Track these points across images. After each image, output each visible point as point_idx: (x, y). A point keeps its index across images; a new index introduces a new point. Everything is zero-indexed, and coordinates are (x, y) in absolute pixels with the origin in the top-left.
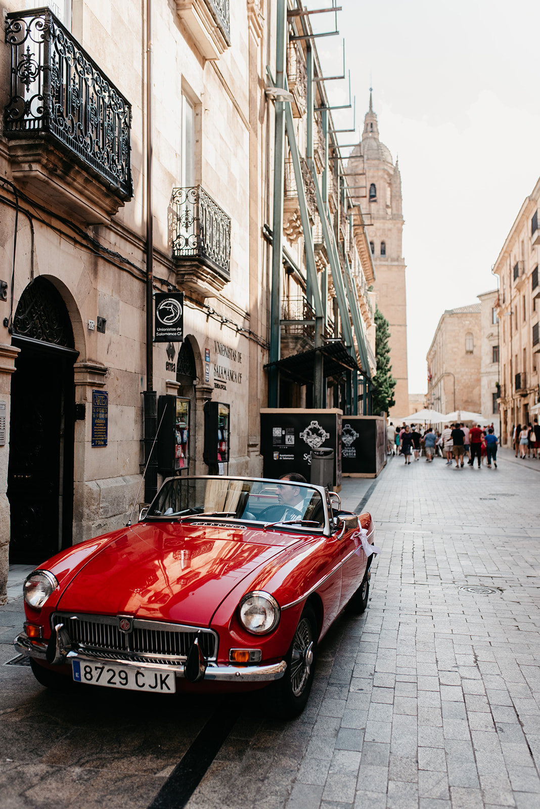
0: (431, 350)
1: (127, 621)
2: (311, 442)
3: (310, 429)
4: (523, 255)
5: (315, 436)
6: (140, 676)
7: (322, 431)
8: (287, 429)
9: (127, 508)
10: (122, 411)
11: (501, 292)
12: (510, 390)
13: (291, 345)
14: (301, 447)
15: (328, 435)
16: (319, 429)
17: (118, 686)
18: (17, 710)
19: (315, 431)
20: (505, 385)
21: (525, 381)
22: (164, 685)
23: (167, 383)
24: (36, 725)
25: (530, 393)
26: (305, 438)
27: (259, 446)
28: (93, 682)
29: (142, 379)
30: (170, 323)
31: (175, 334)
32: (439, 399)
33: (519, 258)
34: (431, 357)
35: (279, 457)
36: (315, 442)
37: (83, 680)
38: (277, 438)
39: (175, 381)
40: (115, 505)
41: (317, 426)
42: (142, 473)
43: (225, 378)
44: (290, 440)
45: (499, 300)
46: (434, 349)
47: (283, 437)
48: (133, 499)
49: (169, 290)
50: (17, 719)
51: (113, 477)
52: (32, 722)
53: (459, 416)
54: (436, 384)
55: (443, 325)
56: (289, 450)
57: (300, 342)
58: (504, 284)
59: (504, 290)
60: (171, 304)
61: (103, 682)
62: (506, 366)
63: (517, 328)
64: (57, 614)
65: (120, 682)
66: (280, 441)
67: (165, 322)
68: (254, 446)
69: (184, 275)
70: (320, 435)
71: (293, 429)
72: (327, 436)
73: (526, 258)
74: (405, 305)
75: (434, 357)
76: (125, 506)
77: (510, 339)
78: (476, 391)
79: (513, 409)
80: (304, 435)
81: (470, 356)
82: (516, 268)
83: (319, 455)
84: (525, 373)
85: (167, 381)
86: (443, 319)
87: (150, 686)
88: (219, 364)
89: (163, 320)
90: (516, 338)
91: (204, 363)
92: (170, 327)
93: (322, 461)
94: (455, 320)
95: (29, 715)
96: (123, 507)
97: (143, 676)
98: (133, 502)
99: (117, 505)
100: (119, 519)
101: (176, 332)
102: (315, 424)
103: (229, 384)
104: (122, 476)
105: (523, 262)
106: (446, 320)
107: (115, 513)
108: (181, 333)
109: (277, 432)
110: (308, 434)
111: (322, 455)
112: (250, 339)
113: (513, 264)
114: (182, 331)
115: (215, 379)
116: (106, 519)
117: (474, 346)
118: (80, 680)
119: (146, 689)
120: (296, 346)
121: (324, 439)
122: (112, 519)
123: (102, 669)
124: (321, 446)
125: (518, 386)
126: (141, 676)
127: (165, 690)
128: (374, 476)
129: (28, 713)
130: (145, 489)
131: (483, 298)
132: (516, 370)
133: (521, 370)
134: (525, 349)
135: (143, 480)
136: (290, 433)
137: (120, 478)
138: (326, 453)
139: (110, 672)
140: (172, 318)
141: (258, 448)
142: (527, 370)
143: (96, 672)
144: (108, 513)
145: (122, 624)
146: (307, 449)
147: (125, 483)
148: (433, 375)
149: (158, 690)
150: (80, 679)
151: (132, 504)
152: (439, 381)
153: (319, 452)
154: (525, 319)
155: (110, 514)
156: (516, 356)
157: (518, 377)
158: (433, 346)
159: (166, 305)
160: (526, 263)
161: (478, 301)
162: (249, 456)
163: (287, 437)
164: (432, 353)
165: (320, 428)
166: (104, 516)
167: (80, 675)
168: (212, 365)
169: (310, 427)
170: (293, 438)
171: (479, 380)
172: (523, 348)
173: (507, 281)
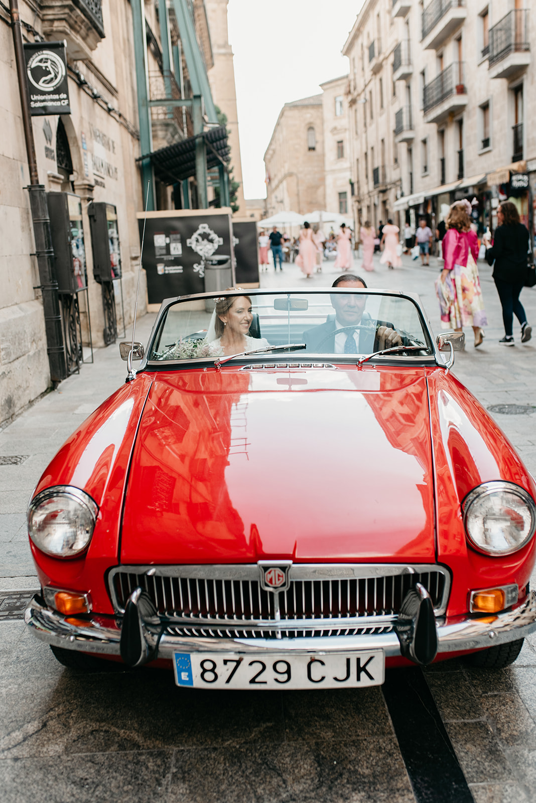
0: (268, 149)
1: (279, 571)
2: (201, 250)
3: (200, 235)
4: (379, 31)
5: (205, 242)
6: (315, 667)
7: (214, 236)
8: (171, 236)
9: (29, 346)
10: (6, 214)
11: (351, 77)
12: (367, 187)
13: (161, 134)
14: (189, 257)
15: (221, 240)
16: (209, 235)
17: (272, 686)
18: (45, 725)
19: (205, 236)
20: (358, 182)
21: (384, 176)
22: (363, 674)
23: (49, 176)
24: (100, 757)
25: (390, 189)
26: (193, 246)
27: (140, 259)
28: (220, 684)
29: (22, 169)
30: (49, 87)
31: (58, 104)
32: (282, 202)
33: (374, 36)
34: (268, 156)
35: (165, 270)
36: (205, 249)
37: (198, 683)
38: (161, 248)
39: (56, 173)
40: (17, 344)
41: (207, 230)
42: (37, 298)
43: (103, 173)
44: (176, 250)
45: (349, 86)
46: (273, 147)
47: (168, 246)
48: (35, 334)
49: (37, 41)
50: (57, 748)
51: (7, 307)
52: (89, 750)
53: (321, 216)
54: (277, 186)
55: (283, 119)
56: (176, 262)
57: (171, 129)
58: (354, 67)
59: (355, 74)
60: (47, 59)
61: (241, 682)
62: (360, 160)
63: (372, 117)
64: (121, 569)
65: (276, 680)
66: (164, 252)
67: (41, 86)
68: (135, 258)
69: (52, 21)
70: (211, 241)
71: (178, 236)
72: (219, 242)
73: (383, 35)
74: (236, 100)
75: (272, 156)
76: (27, 344)
77: (363, 129)
78: (320, 191)
79: (368, 207)
80: (191, 242)
81: (312, 153)
82: (371, 48)
83: (212, 265)
84: (384, 167)
85: (49, 172)
86: (282, 114)
87: (336, 679)
88: (96, 154)
89: (37, 82)
90: (371, 129)
91: (82, 151)
92: (49, 93)
93: (218, 272)
94: (295, 113)
95: (73, 733)
96: (25, 346)
97: (323, 663)
98: (35, 338)
99: (19, 344)
100: (23, 362)
101: (60, 100)
102: (204, 228)
103: (108, 181)
104: (16, 304)
105: (379, 39)
106: (286, 113)
107: (18, 355)
108: (66, 102)
109: (160, 240)
110: (197, 241)
111: (215, 265)
112: (121, 124)
113: (366, 44)
114: (68, 98)
115: (94, 174)
116: (9, 365)
117: (316, 142)
118: (192, 684)
119: (329, 684)
120: (166, 135)
121: (216, 246)
122: (16, 363)
123: (238, 662)
124: (214, 254)
125: (376, 181)
126: (319, 664)
127: (365, 682)
128: (257, 286)
129: (69, 728)
130: (46, 319)
131: (325, 87)
132: (373, 163)
133: (378, 163)
134: (383, 141)
135: (41, 308)
136: (175, 240)
137: (16, 307)
138: (221, 262)
139: (255, 665)
140: (51, 80)
141: (139, 261)
142: (387, 163)
143: (226, 667)
144: (10, 356)
145: (269, 576)
146: (198, 258)
147: (23, 314)
148: (272, 176)
149: (352, 683)
150: (191, 681)
151: (34, 340)
152: (281, 182)
153: (212, 261)
154: (382, 106)
155: (13, 357)
156: (372, 148)
157: (376, 171)
158: (270, 144)
159: (41, 61)
160: (383, 41)
161: (320, 91)
162: (132, 270)
163: (172, 246)
164: (271, 152)
165: (211, 232)
166: (6, 361)
167: (190, 676)
168: (89, 154)
169: (199, 232)
170: (179, 246)
171: (323, 180)
172: (380, 139)
173: (358, 63)
